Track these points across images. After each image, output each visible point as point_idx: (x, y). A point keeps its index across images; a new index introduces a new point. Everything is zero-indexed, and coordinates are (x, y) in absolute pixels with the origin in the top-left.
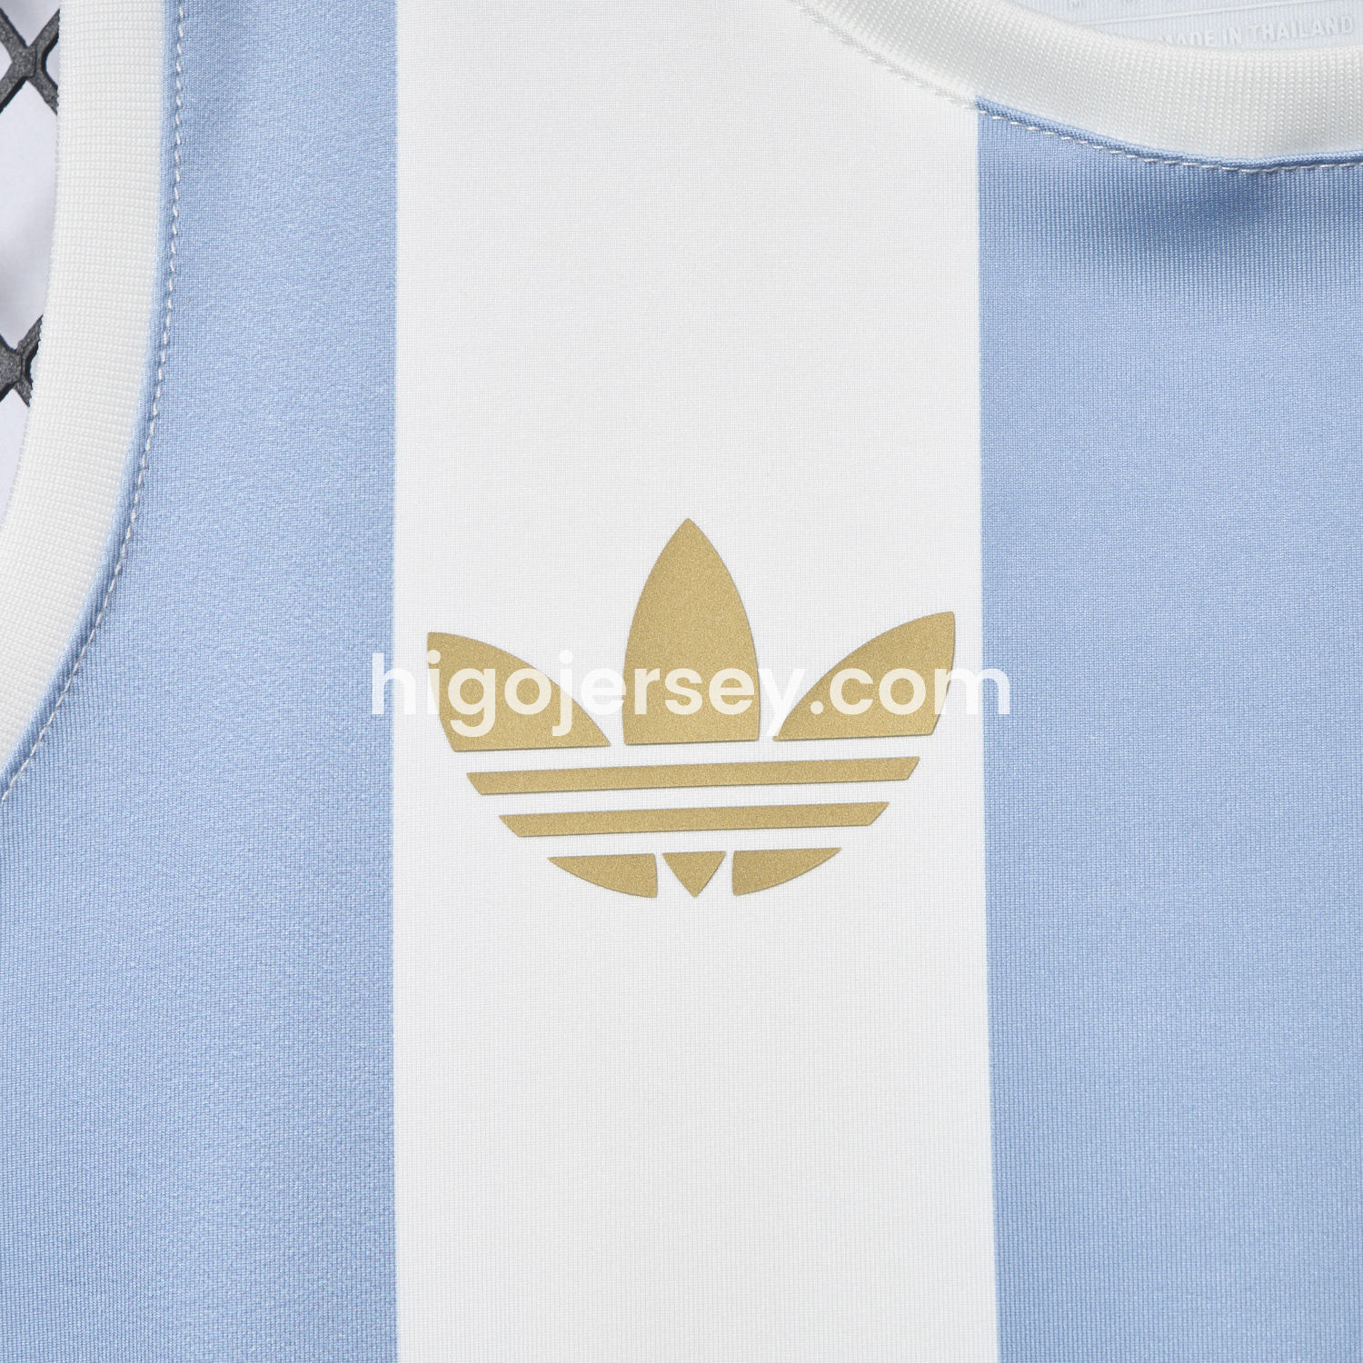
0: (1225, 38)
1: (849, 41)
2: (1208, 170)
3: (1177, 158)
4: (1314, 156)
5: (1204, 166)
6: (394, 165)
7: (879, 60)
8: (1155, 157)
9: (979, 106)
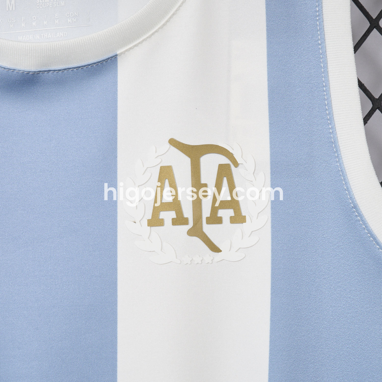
0: (35, 37)
3: (14, 69)
4: (49, 69)
5: (21, 72)
8: (8, 69)
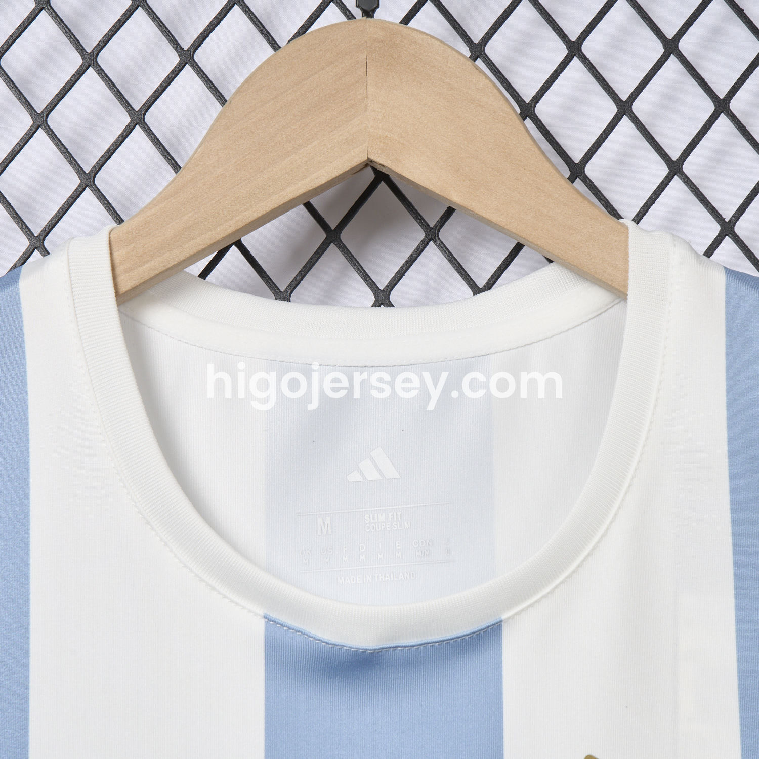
0: (365, 579)
1: (213, 589)
2: (354, 651)
6: (28, 638)
7: (225, 597)
9: (265, 618)
